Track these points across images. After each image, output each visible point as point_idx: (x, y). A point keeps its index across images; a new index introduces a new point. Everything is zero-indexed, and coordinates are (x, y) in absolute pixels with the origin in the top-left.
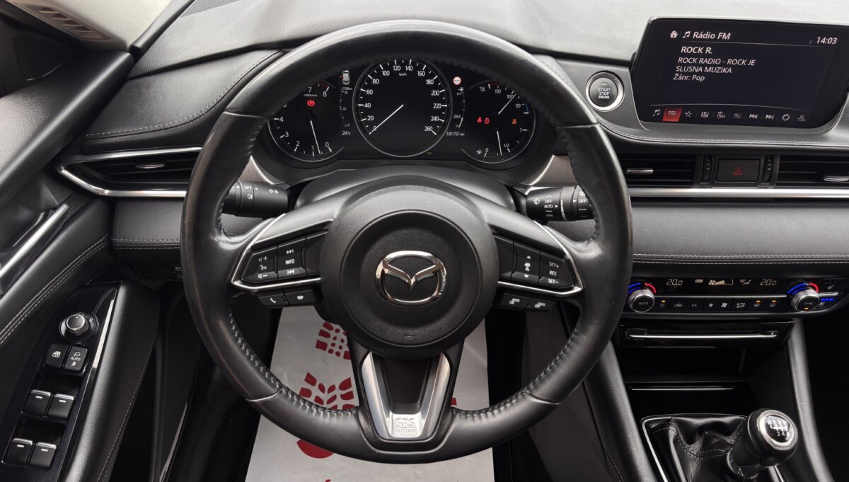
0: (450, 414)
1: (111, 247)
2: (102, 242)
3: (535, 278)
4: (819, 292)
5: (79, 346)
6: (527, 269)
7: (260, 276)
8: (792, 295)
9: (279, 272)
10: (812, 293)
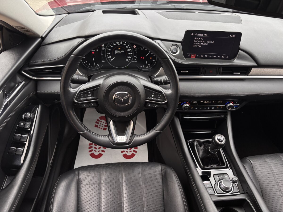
0: (133, 136)
1: (36, 94)
2: (34, 92)
3: (155, 99)
4: (233, 104)
6: (153, 97)
7: (81, 99)
8: (226, 105)
9: (87, 98)
10: (231, 104)
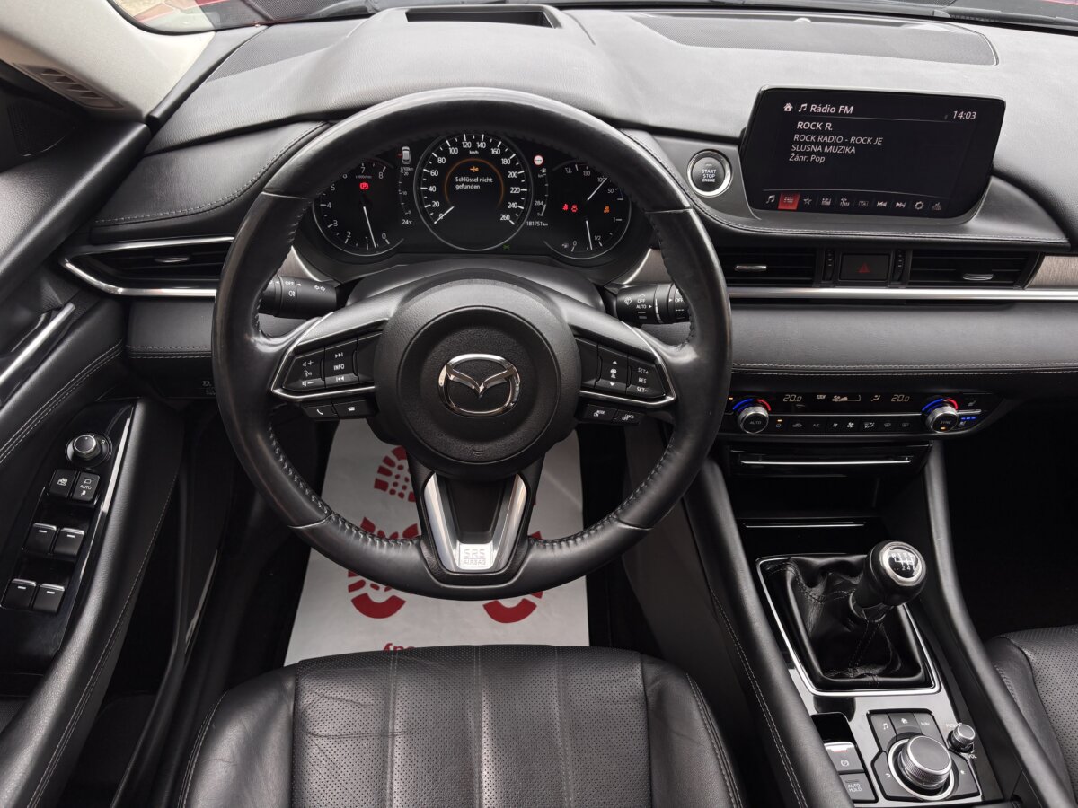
0: (526, 543)
1: (125, 356)
2: (116, 349)
3: (622, 386)
4: (958, 410)
5: (89, 472)
6: (613, 376)
7: (304, 383)
8: (928, 412)
9: (327, 378)
10: (950, 410)
